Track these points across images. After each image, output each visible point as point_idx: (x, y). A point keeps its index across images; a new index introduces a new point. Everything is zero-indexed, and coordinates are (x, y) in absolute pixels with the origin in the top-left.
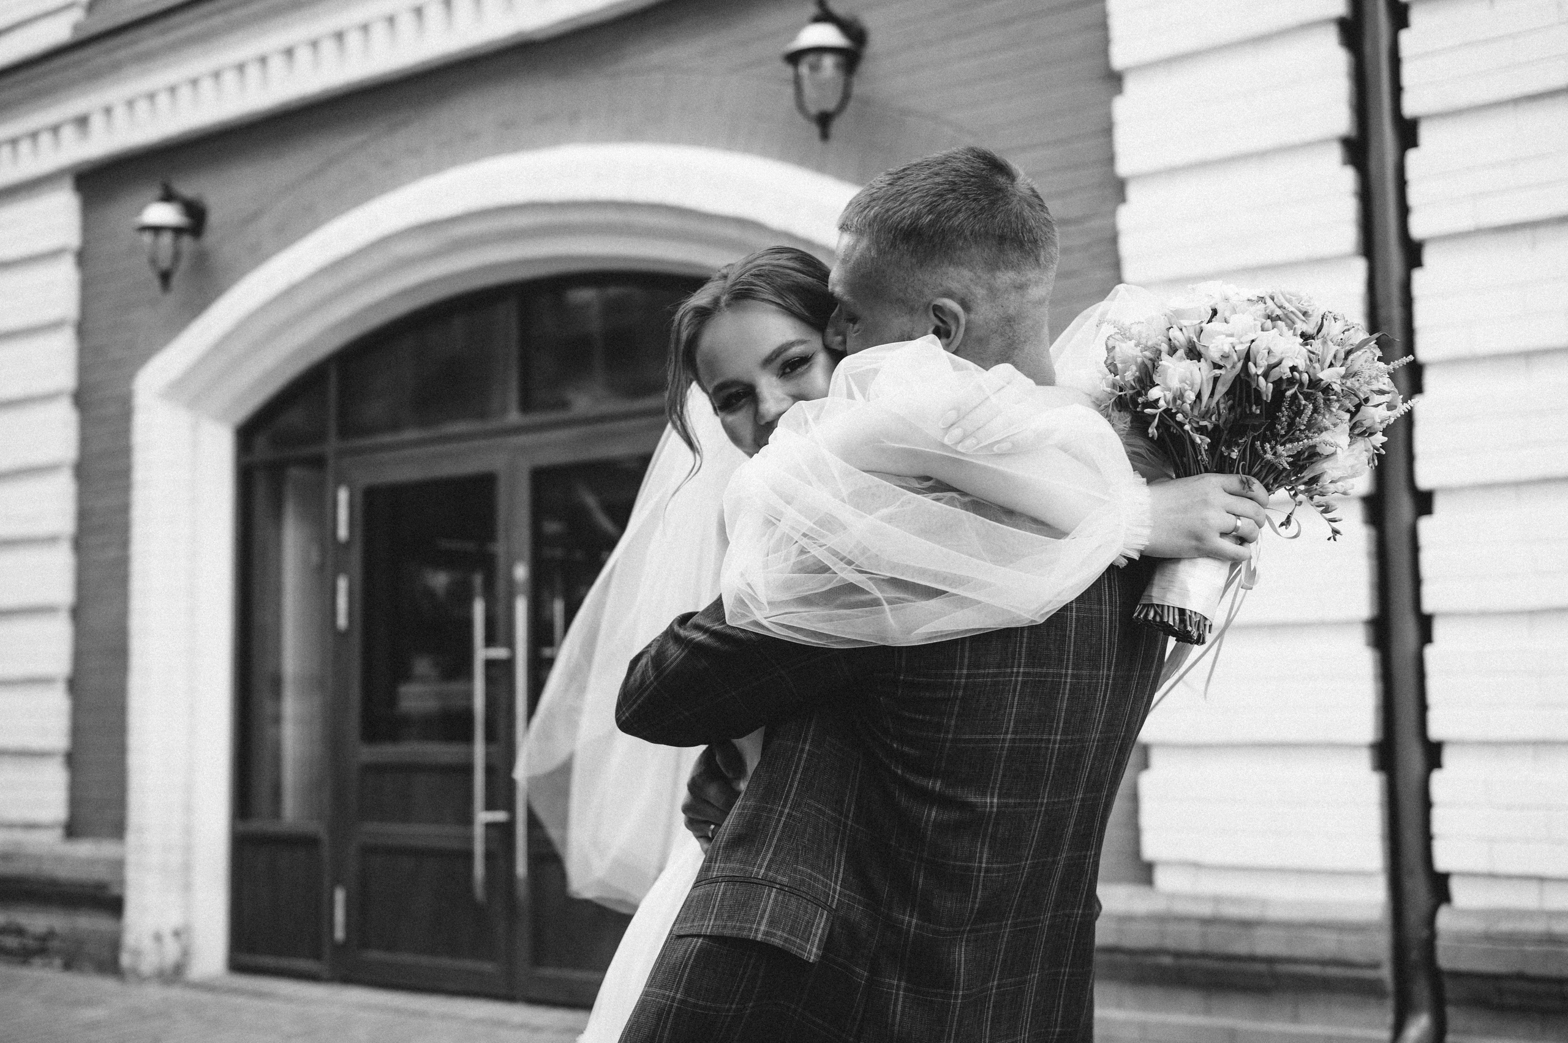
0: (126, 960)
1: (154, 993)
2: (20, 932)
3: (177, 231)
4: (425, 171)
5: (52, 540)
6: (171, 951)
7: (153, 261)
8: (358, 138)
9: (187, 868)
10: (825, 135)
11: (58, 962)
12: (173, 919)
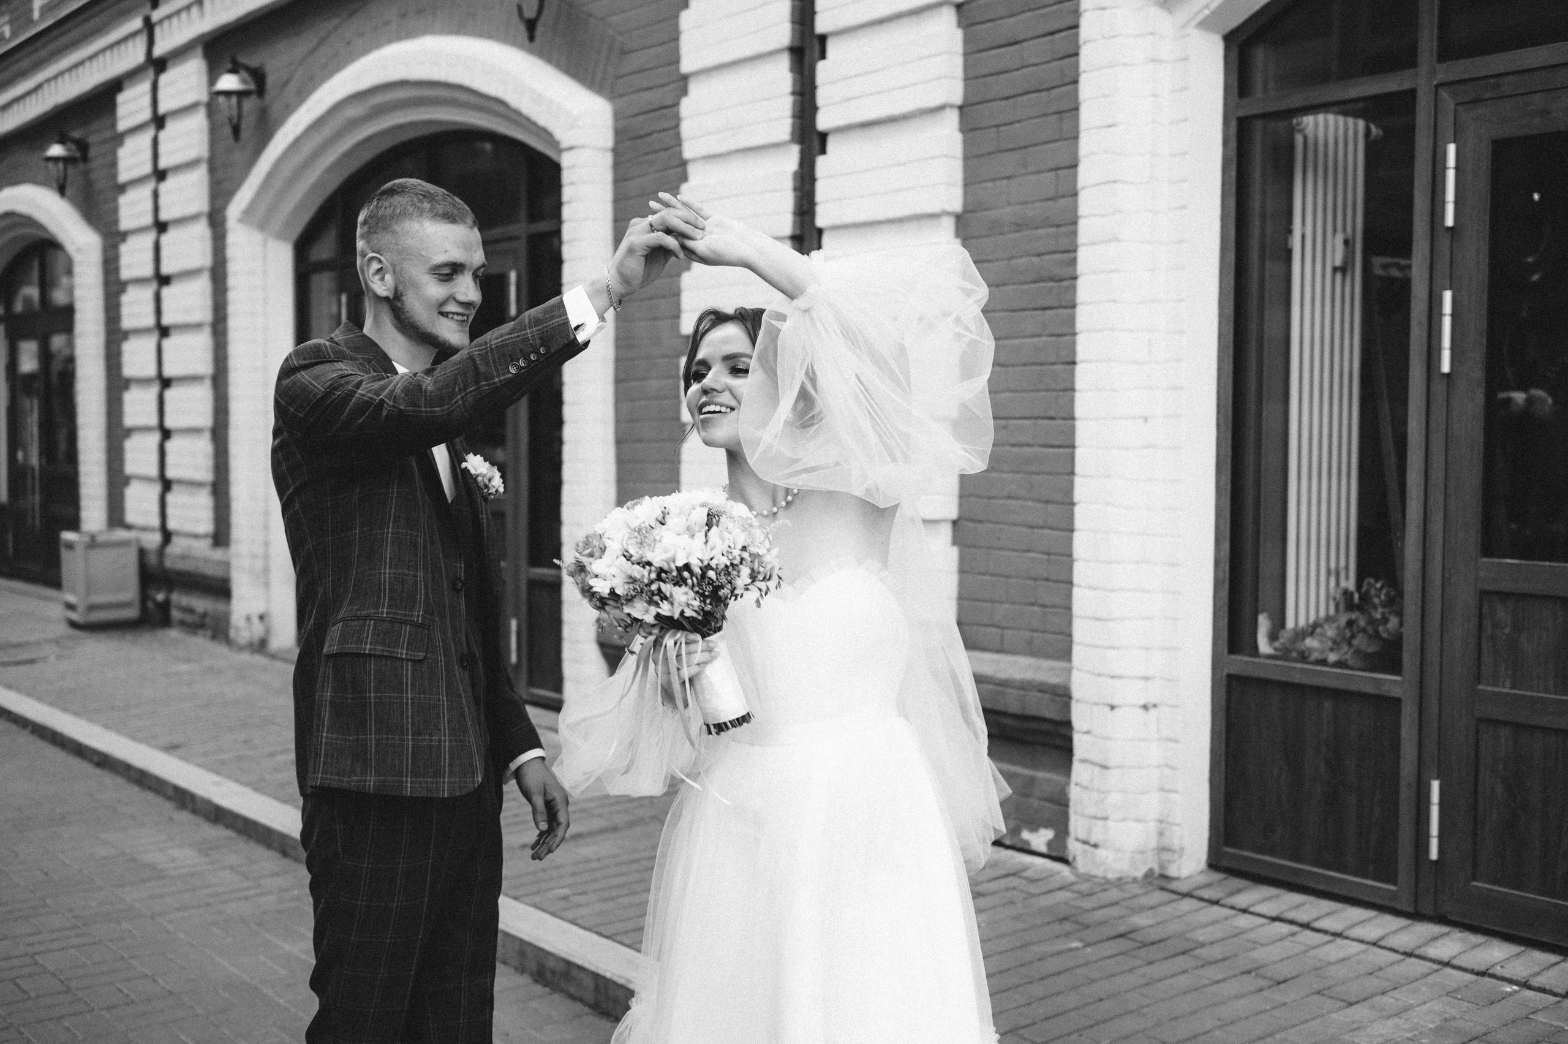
0: (232, 633)
1: (245, 657)
2: (190, 610)
3: (240, 94)
4: (366, 51)
5: (197, 326)
6: (258, 629)
7: (230, 119)
8: (335, 21)
9: (266, 570)
10: (531, 38)
11: (209, 633)
12: (258, 607)
